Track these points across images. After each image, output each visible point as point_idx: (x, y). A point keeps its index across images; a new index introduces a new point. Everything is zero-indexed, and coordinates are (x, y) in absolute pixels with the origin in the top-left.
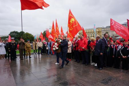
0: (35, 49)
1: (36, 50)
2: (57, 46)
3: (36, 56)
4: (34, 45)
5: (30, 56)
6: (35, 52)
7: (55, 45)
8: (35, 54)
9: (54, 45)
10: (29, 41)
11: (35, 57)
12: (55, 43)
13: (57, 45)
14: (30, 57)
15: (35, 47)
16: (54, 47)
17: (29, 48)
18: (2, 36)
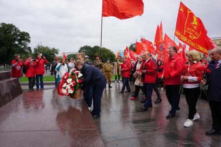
0: (117, 75)
1: (119, 76)
2: (71, 87)
3: (119, 85)
4: (117, 68)
5: (109, 85)
6: (117, 80)
7: (67, 84)
8: (117, 81)
9: (66, 82)
10: (108, 61)
11: (118, 87)
12: (67, 78)
13: (71, 83)
14: (110, 87)
15: (117, 70)
16: (65, 88)
17: (108, 71)
18: (70, 54)
